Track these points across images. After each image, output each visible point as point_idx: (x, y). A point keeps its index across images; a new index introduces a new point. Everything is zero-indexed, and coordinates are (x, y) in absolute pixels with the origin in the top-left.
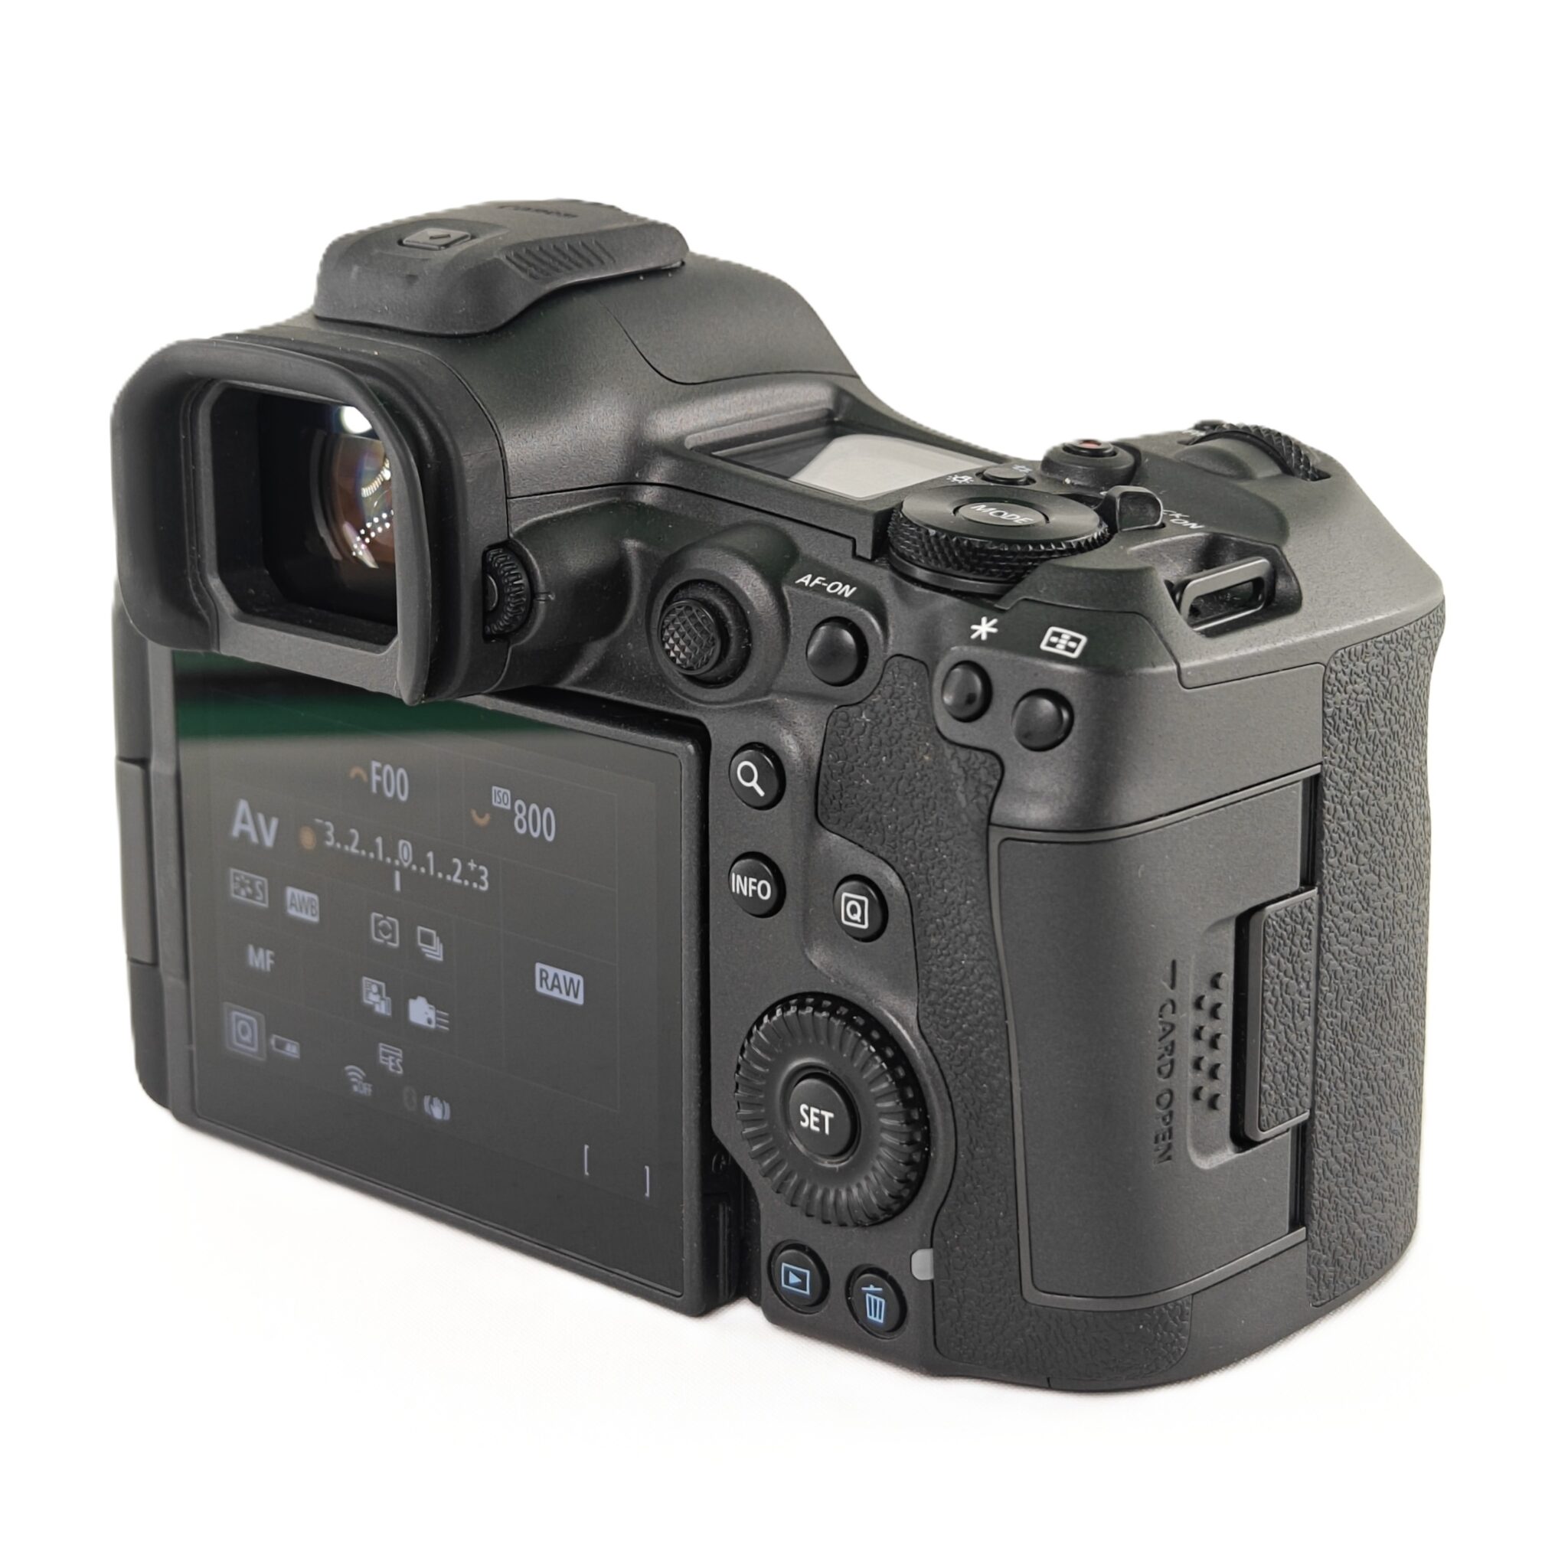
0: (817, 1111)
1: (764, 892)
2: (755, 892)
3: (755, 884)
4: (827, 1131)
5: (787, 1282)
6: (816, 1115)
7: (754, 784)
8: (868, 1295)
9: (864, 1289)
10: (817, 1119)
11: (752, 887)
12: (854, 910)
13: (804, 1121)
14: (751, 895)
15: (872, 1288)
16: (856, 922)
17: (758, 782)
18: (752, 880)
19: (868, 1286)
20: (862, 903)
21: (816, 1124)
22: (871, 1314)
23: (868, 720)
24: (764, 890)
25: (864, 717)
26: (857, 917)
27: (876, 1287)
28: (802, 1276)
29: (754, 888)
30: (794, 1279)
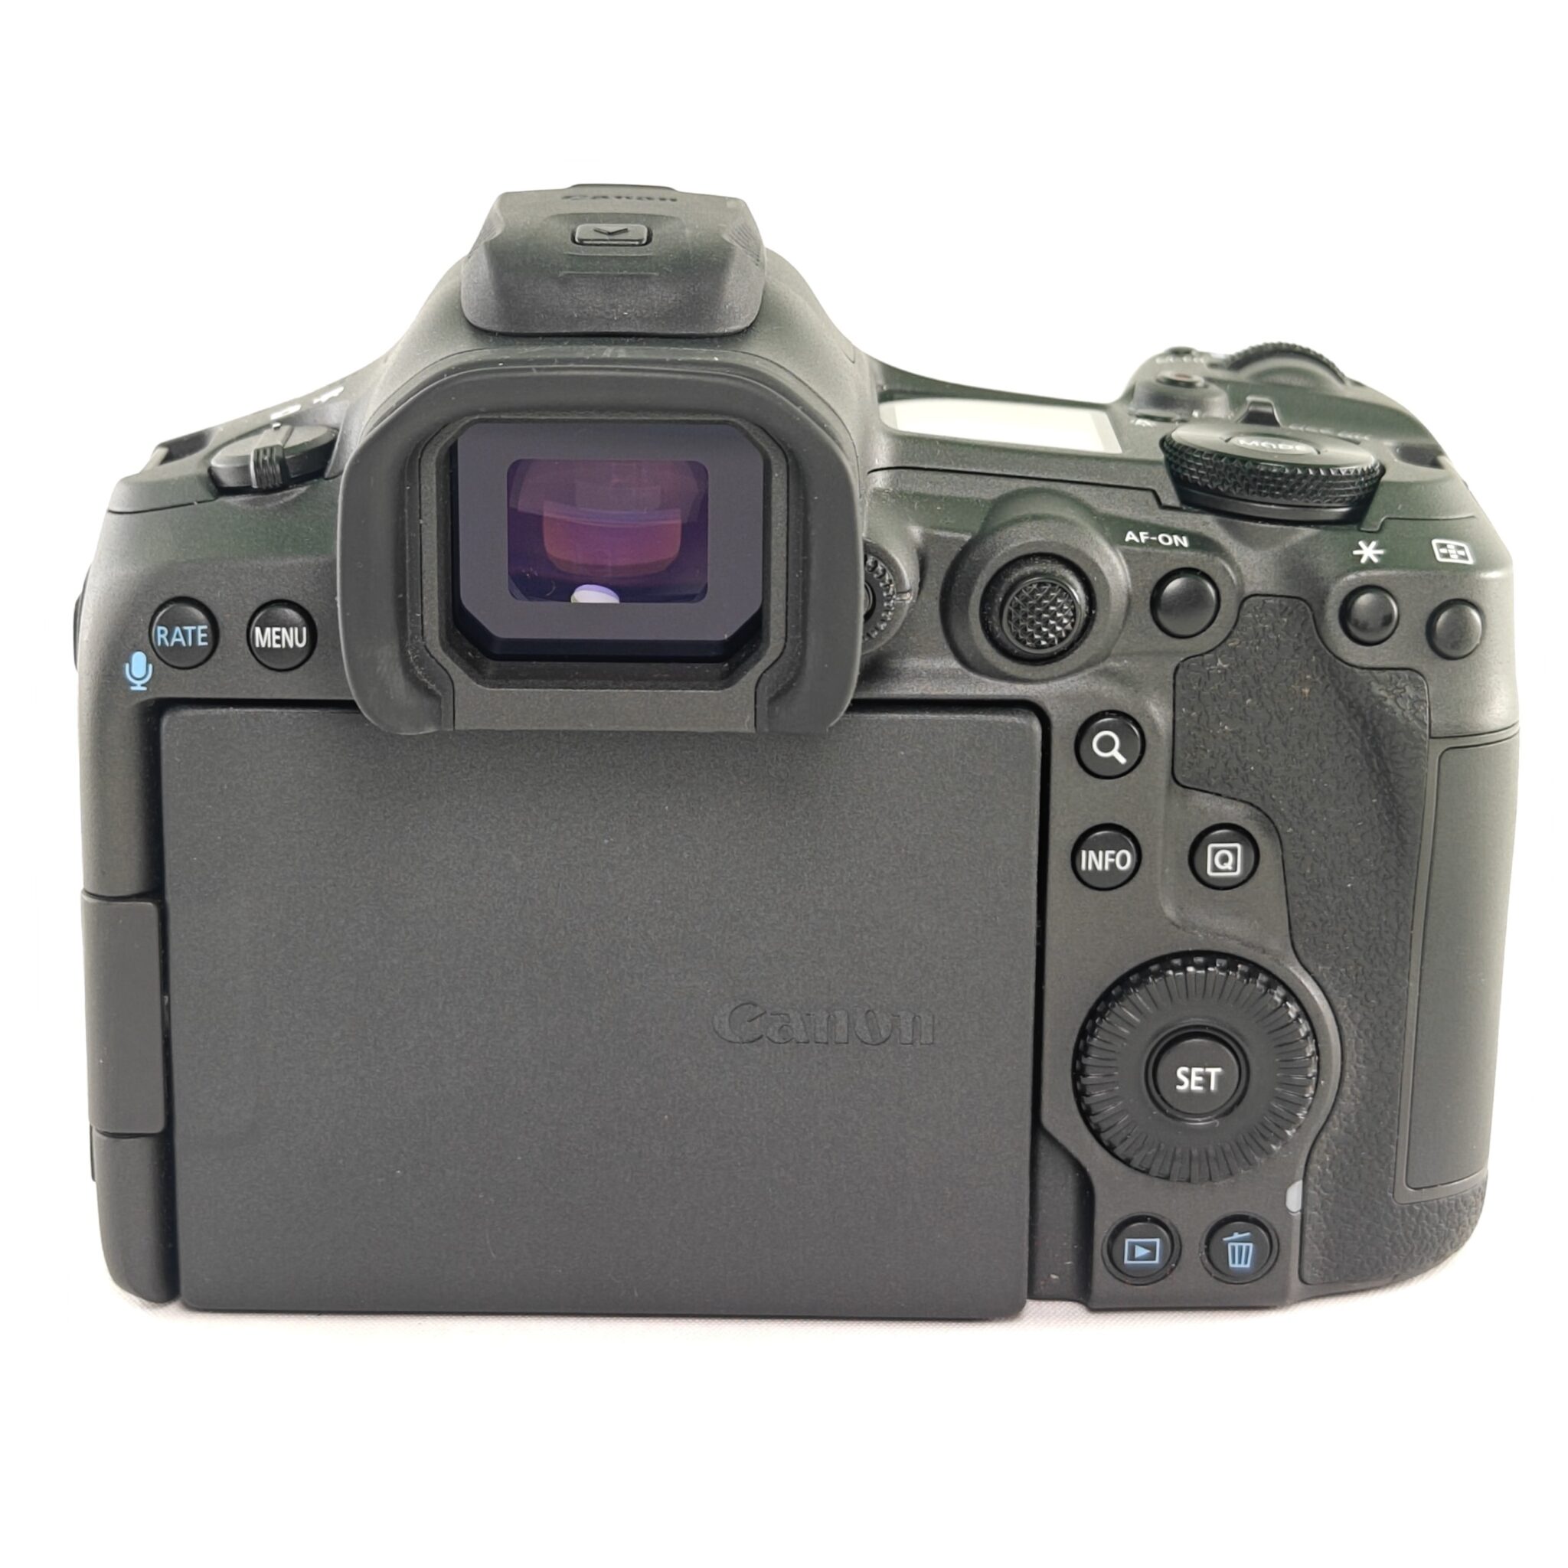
0: (1201, 1070)
2: (1113, 865)
3: (1113, 856)
4: (1213, 1087)
5: (1132, 1257)
6: (1199, 1075)
7: (1115, 753)
8: (1230, 1245)
9: (1225, 1239)
10: (1200, 1079)
11: (1108, 860)
12: (1224, 859)
13: (1182, 1084)
14: (1107, 867)
15: (1236, 1236)
16: (1227, 871)
17: (1121, 751)
18: (1108, 853)
19: (1232, 1235)
20: (1234, 851)
21: (1198, 1084)
22: (1234, 1262)
23: (1225, 666)
24: (1123, 861)
25: (1220, 663)
26: (1229, 866)
27: (1240, 1233)
28: (1151, 1247)
29: (1112, 860)
30: (1140, 1252)
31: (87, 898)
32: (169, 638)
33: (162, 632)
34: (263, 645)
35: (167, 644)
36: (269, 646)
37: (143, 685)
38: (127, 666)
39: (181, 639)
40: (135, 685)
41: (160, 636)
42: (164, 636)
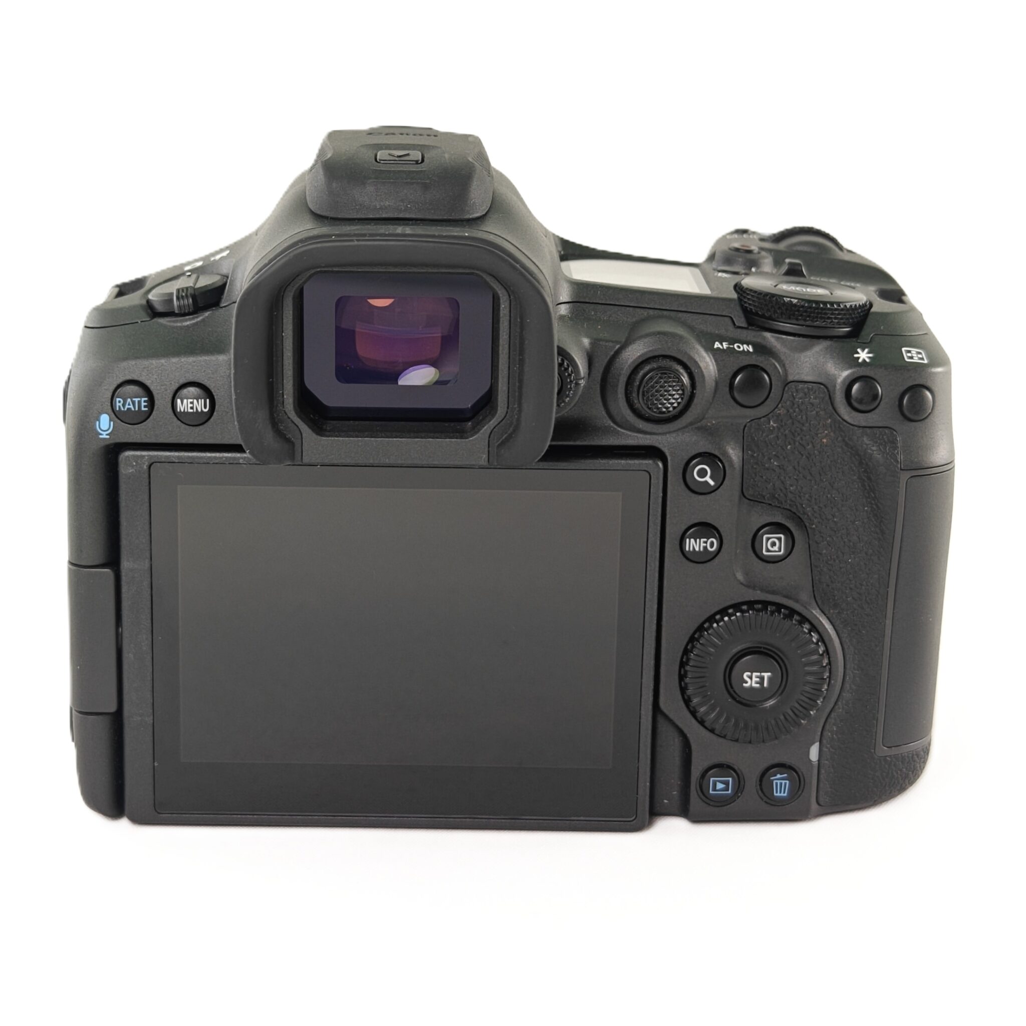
0: (758, 674)
1: (712, 546)
2: (705, 548)
3: (706, 542)
4: (765, 685)
5: (715, 789)
6: (757, 677)
7: (708, 479)
8: (775, 782)
9: (772, 778)
10: (758, 679)
11: (703, 545)
13: (746, 682)
14: (702, 549)
15: (779, 776)
16: (775, 551)
17: (711, 477)
18: (702, 540)
19: (776, 776)
20: (780, 539)
21: (757, 683)
22: (777, 792)
23: (775, 425)
24: (712, 544)
25: (772, 423)
28: (727, 783)
29: (705, 545)
30: (720, 786)
31: (71, 566)
32: (124, 405)
33: (119, 402)
34: (182, 410)
35: (122, 409)
36: (186, 411)
37: (107, 435)
38: (97, 422)
39: (131, 407)
40: (101, 434)
41: (118, 404)
42: (121, 404)
